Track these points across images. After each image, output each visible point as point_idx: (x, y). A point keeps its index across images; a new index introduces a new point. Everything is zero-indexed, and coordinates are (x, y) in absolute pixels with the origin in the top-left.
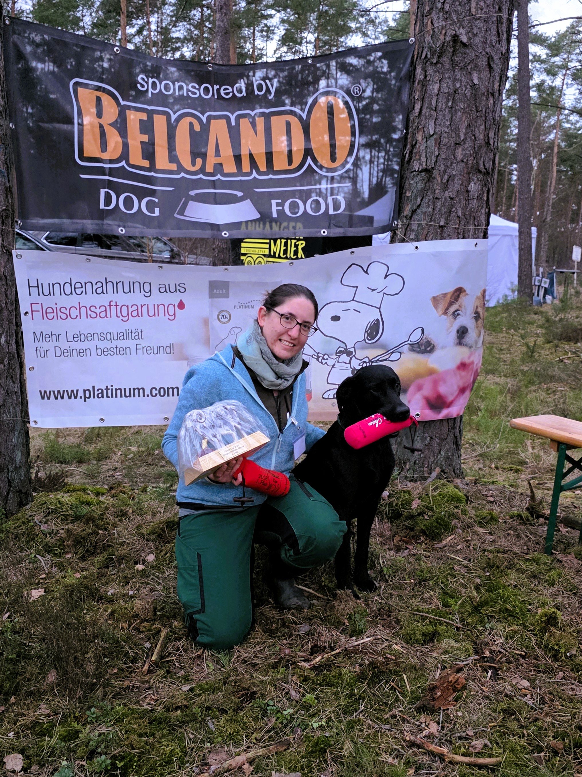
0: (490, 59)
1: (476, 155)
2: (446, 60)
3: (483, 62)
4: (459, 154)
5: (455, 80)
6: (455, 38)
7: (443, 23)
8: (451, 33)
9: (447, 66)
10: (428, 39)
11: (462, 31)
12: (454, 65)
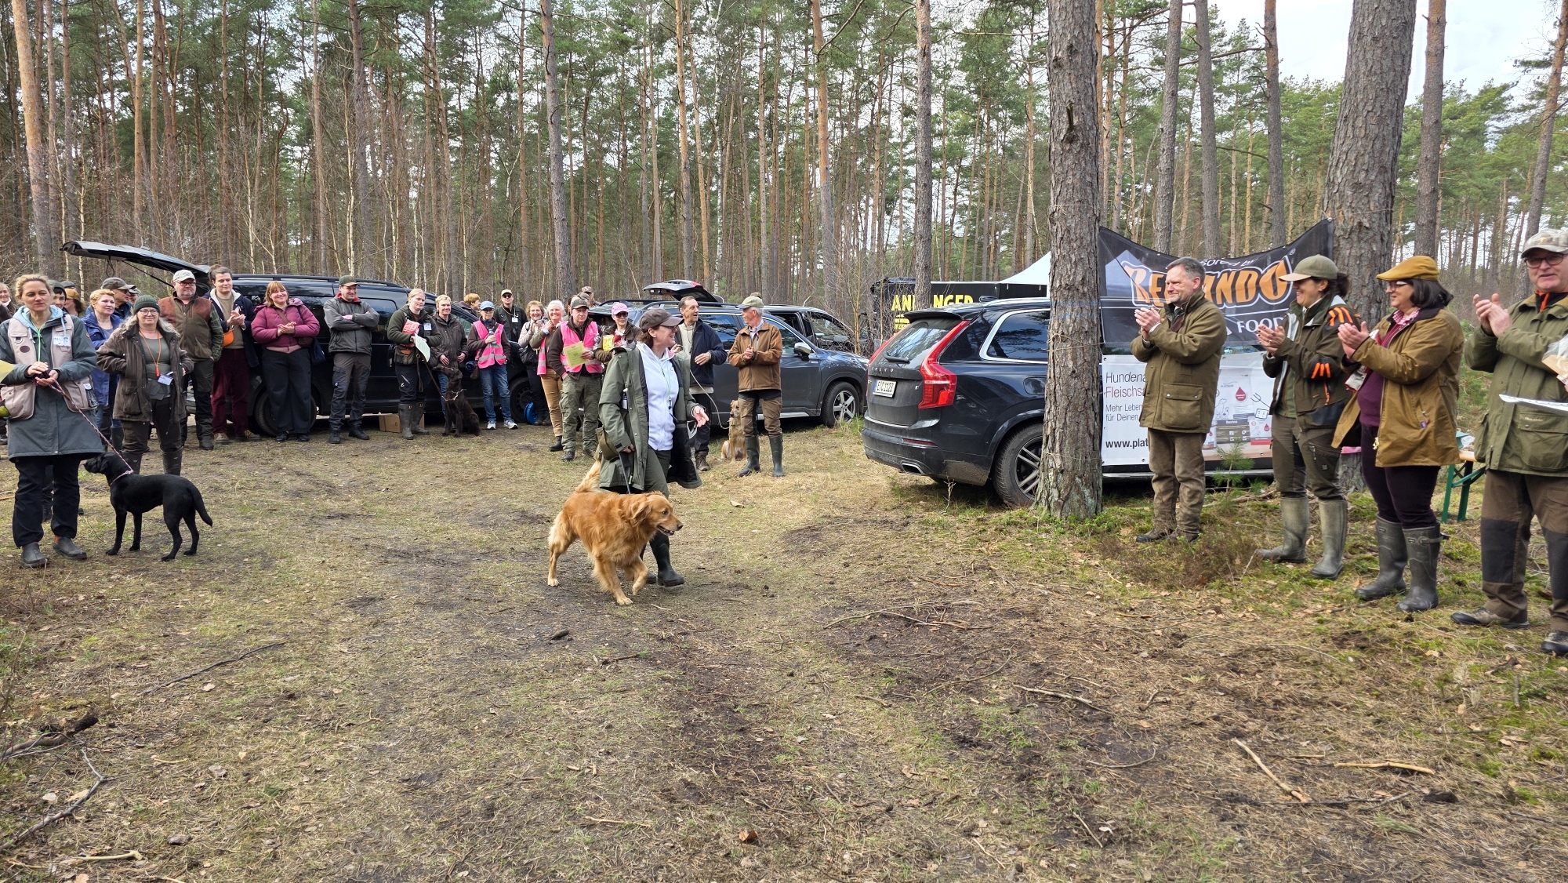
0: (1382, 235)
1: (1374, 292)
2: (1354, 237)
3: (1378, 238)
4: (1365, 292)
5: (1361, 248)
6: (1360, 224)
7: (1350, 215)
8: (1357, 221)
9: (1355, 239)
10: (1341, 223)
11: (1365, 220)
12: (1360, 240)
